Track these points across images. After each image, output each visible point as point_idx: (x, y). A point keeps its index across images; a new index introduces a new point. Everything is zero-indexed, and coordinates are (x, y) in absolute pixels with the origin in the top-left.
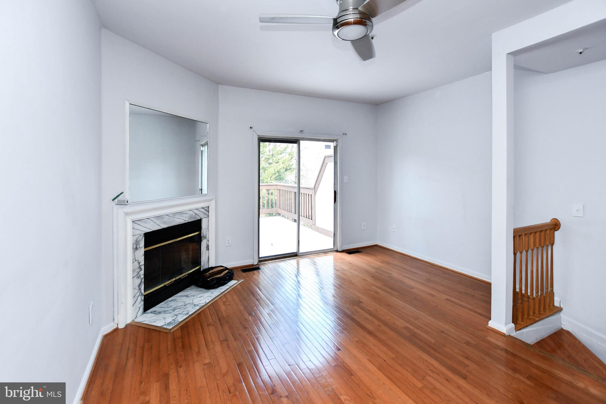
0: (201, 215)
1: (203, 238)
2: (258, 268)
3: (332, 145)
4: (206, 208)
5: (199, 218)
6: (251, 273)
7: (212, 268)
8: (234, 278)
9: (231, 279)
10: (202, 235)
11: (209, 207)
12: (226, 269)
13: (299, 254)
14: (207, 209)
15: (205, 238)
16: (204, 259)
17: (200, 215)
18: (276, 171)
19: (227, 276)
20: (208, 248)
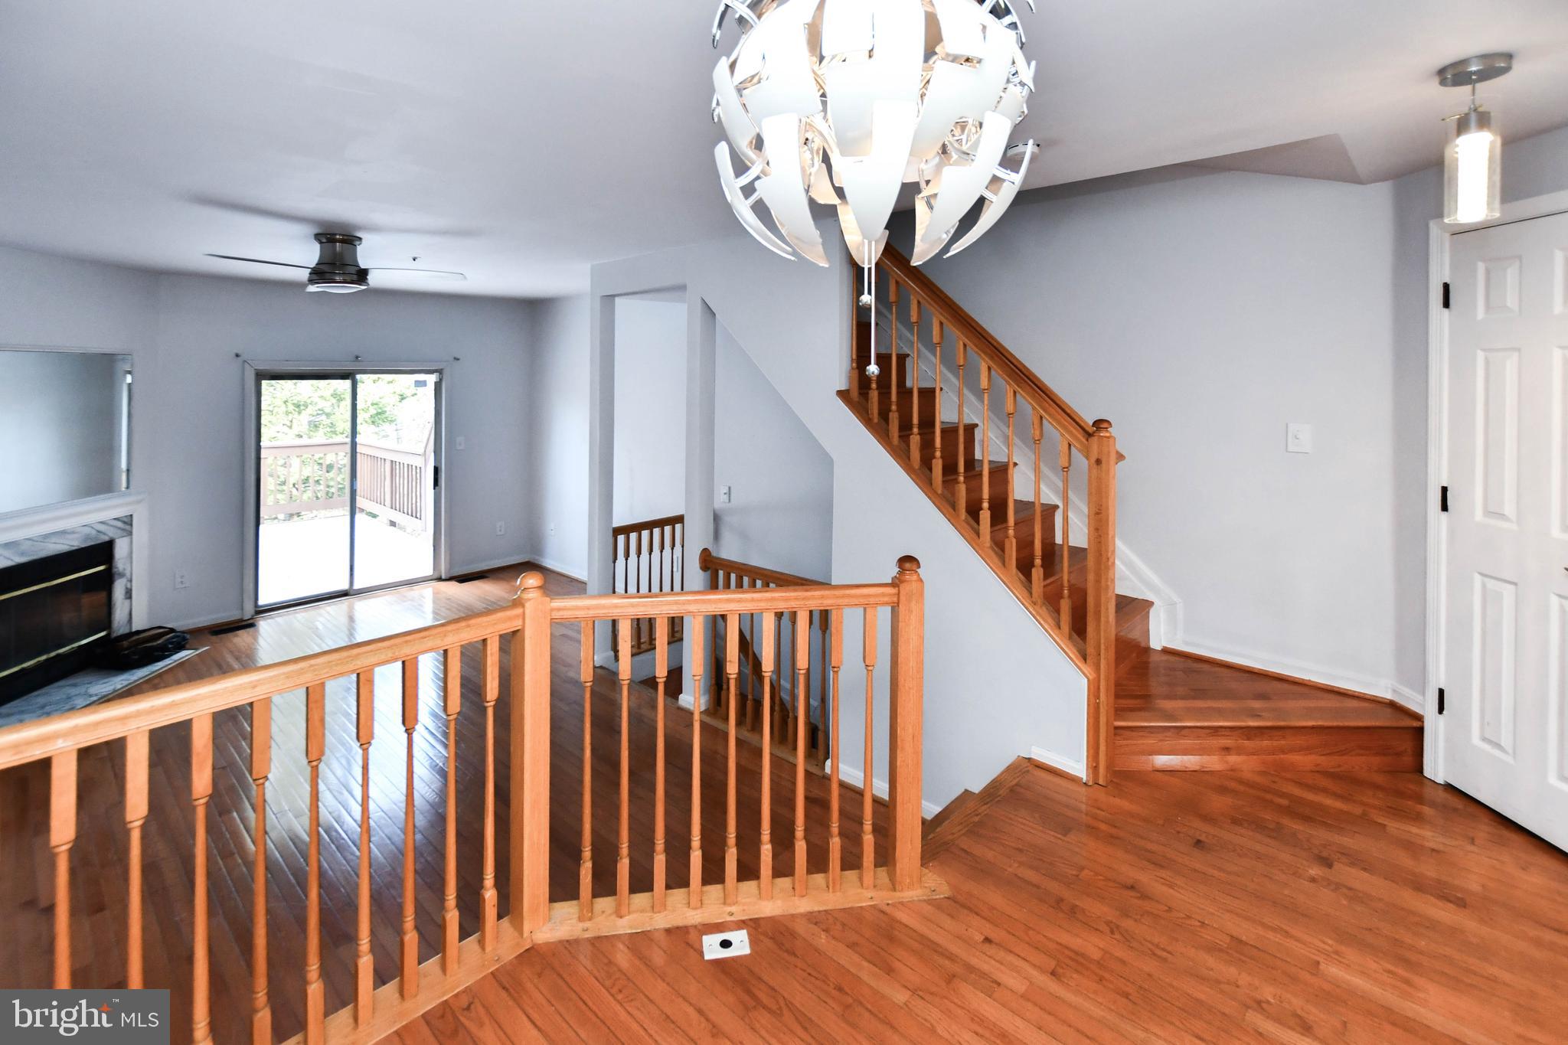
0: (110, 533)
1: (116, 576)
2: (252, 625)
3: (431, 379)
4: (125, 519)
5: (106, 539)
6: (230, 635)
7: (138, 632)
8: (187, 646)
9: (180, 647)
10: (115, 570)
11: (131, 515)
12: (172, 630)
13: (352, 593)
14: (128, 521)
15: (122, 575)
16: (119, 615)
17: (108, 533)
18: (369, 404)
19: (171, 643)
20: (129, 594)
